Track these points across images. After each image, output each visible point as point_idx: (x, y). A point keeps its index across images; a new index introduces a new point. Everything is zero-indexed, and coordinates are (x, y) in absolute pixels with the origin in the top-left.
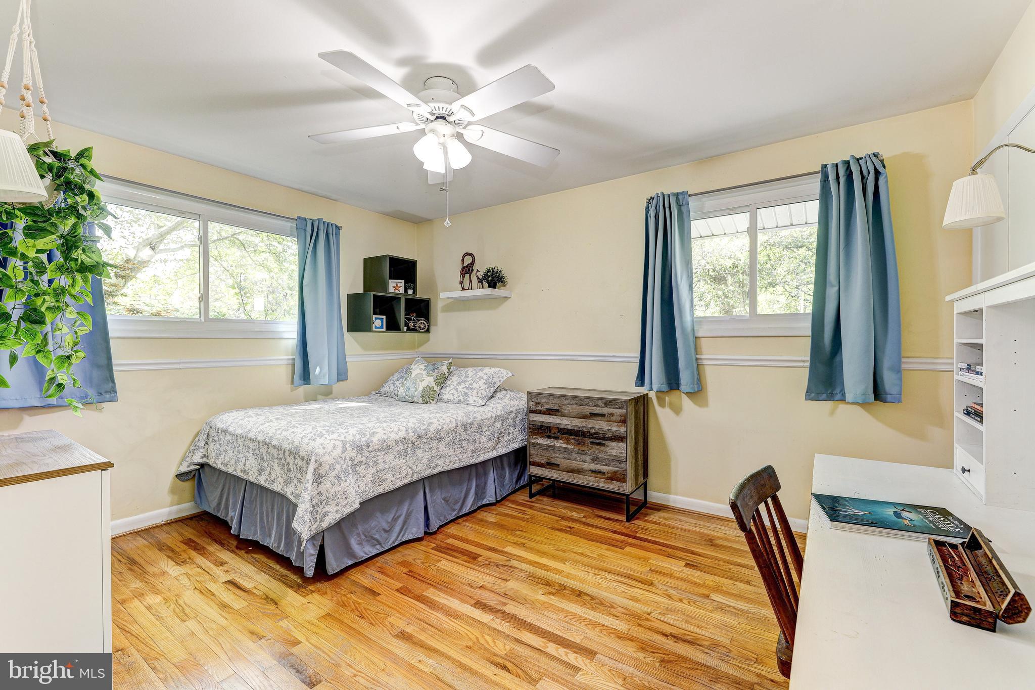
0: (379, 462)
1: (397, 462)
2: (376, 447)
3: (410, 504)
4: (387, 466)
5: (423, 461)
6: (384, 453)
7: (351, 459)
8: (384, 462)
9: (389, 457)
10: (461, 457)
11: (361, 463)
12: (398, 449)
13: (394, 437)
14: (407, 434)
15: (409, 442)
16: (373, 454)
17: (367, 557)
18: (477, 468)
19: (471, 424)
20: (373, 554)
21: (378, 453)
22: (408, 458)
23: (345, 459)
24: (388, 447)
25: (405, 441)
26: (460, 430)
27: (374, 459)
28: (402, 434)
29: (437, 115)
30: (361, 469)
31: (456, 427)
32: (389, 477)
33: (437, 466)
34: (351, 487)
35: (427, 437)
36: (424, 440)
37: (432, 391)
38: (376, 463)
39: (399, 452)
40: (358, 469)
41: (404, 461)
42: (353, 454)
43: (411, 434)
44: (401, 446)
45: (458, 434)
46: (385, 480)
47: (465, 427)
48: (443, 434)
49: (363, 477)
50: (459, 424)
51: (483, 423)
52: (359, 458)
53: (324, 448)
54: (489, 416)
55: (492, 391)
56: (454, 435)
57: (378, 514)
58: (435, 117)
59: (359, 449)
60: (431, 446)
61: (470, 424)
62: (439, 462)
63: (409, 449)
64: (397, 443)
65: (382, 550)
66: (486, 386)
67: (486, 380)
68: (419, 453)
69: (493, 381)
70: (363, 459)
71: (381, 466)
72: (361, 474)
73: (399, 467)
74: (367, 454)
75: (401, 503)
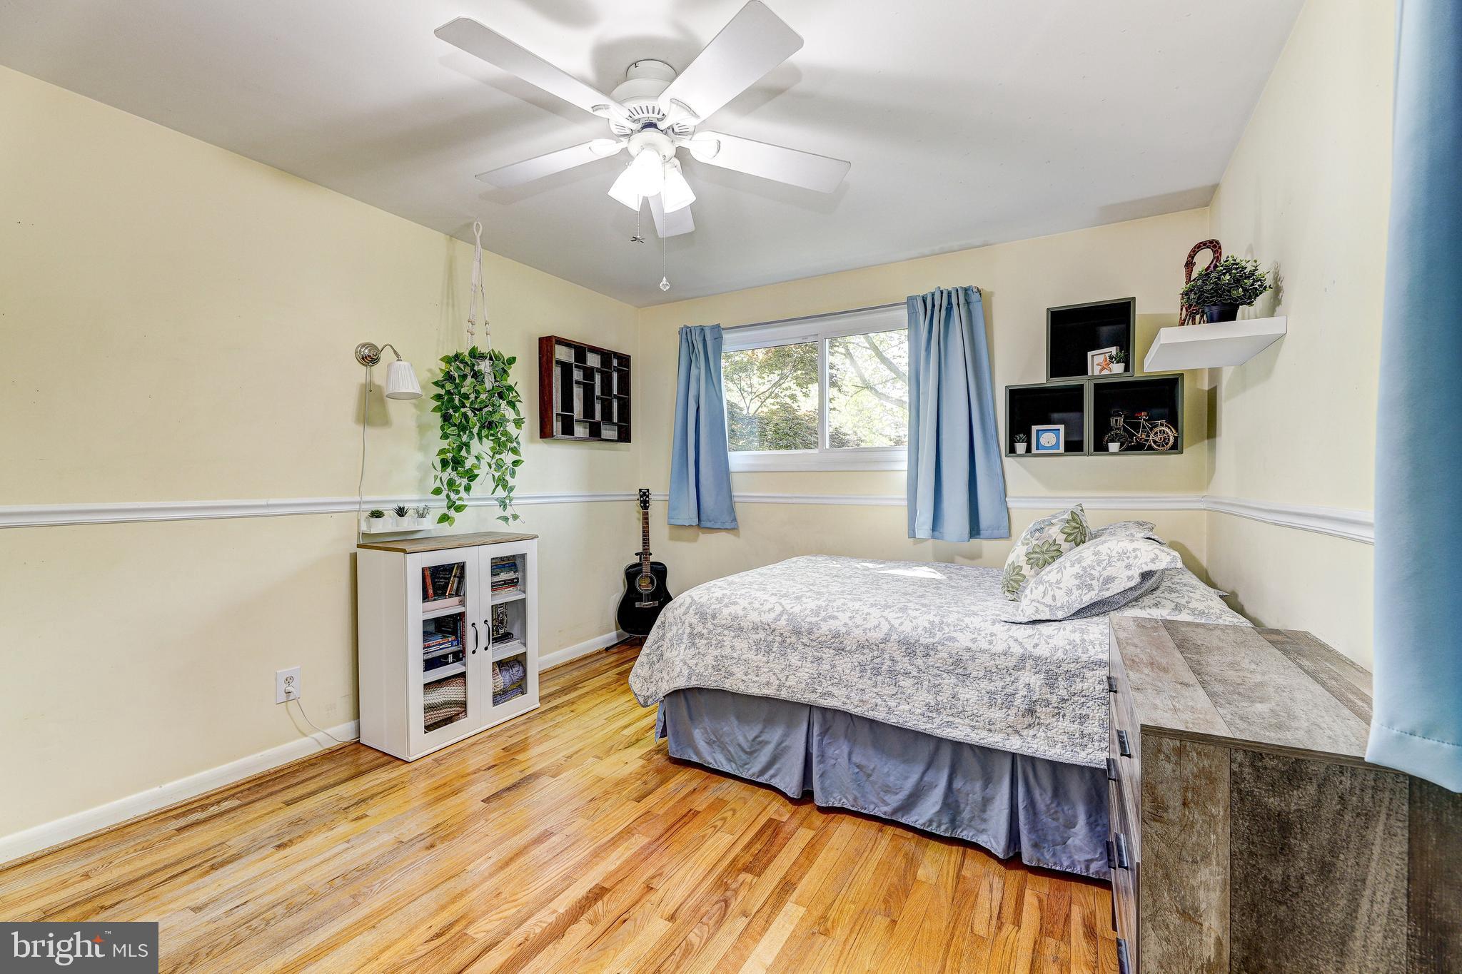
0: (725, 644)
1: (751, 655)
2: (724, 622)
3: (786, 735)
4: (735, 655)
5: (798, 674)
6: (733, 634)
7: (691, 625)
8: (733, 647)
9: (741, 644)
10: (892, 704)
11: (701, 635)
12: (758, 637)
13: (754, 617)
14: (777, 619)
15: (777, 633)
16: (719, 630)
17: (716, 768)
18: (937, 750)
19: (929, 650)
20: (724, 770)
21: (726, 632)
22: (771, 658)
23: (684, 623)
24: (741, 629)
25: (770, 629)
26: (892, 648)
27: (720, 638)
28: (768, 618)
30: (701, 643)
31: (885, 640)
32: (739, 672)
33: (829, 694)
34: (677, 659)
35: (812, 637)
36: (805, 640)
38: (720, 645)
39: (757, 643)
40: (697, 641)
41: (765, 659)
42: (694, 621)
43: (783, 622)
44: (762, 635)
45: (887, 656)
46: (732, 674)
47: (909, 648)
48: (849, 644)
49: (703, 655)
50: (894, 637)
51: (973, 658)
52: (699, 629)
54: (999, 648)
55: (1089, 598)
56: (876, 653)
57: (733, 719)
59: (703, 617)
60: (819, 655)
61: (927, 647)
62: (835, 690)
63: (776, 645)
64: (755, 628)
65: (736, 773)
66: (1077, 582)
67: (1084, 568)
68: (794, 659)
69: (1105, 574)
70: (705, 631)
71: (727, 651)
72: (700, 650)
73: (756, 664)
74: (711, 627)
75: (769, 722)
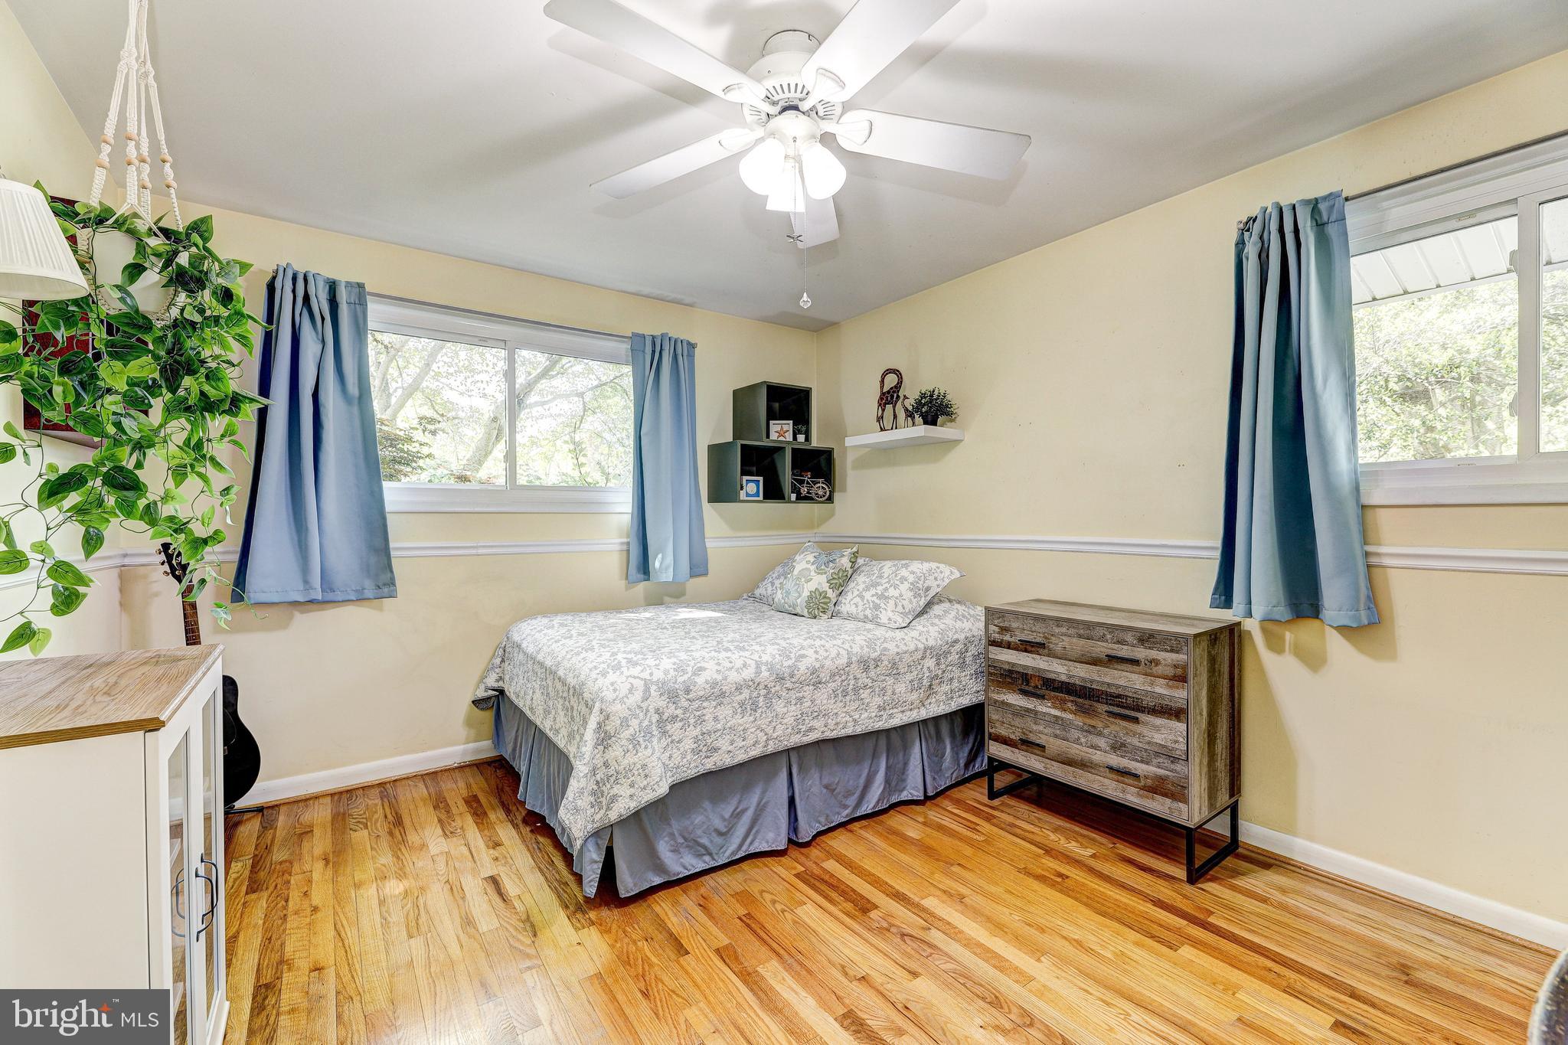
0: (707, 718)
1: (738, 720)
2: (701, 693)
3: (764, 792)
4: (719, 726)
5: (785, 721)
6: (714, 703)
7: (657, 711)
8: (716, 719)
9: (725, 712)
10: (857, 717)
11: (674, 718)
12: (742, 697)
13: (734, 677)
14: (758, 672)
15: (761, 686)
16: (696, 704)
17: (688, 873)
18: (888, 738)
19: (877, 662)
20: (698, 870)
21: (705, 704)
22: (758, 715)
23: (647, 711)
24: (723, 694)
25: (753, 684)
26: (855, 670)
27: (698, 713)
28: (748, 674)
29: (782, 104)
30: (674, 729)
31: (849, 664)
32: (724, 744)
33: (811, 729)
34: (654, 758)
35: (793, 680)
36: (789, 685)
37: (825, 597)
38: (701, 720)
39: (742, 704)
40: (668, 728)
41: (752, 719)
42: (662, 703)
43: (765, 674)
44: (746, 694)
45: (851, 677)
46: (716, 750)
47: (865, 664)
48: (824, 676)
49: (678, 742)
50: (854, 659)
51: (901, 660)
52: (671, 710)
53: (615, 690)
54: (912, 647)
55: (923, 602)
56: (843, 677)
57: (707, 804)
58: (778, 108)
59: (673, 696)
60: (801, 695)
61: (874, 660)
62: (816, 724)
63: (761, 699)
64: (739, 689)
65: (713, 864)
67: (912, 584)
68: (779, 707)
69: (926, 585)
70: (679, 712)
71: (710, 725)
72: (674, 737)
73: (742, 728)
74: (686, 704)
75: (747, 788)
